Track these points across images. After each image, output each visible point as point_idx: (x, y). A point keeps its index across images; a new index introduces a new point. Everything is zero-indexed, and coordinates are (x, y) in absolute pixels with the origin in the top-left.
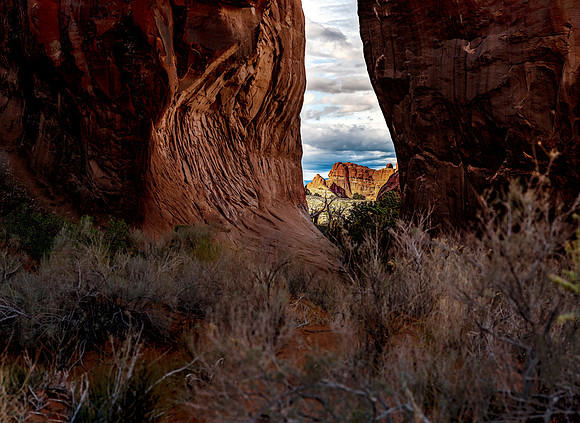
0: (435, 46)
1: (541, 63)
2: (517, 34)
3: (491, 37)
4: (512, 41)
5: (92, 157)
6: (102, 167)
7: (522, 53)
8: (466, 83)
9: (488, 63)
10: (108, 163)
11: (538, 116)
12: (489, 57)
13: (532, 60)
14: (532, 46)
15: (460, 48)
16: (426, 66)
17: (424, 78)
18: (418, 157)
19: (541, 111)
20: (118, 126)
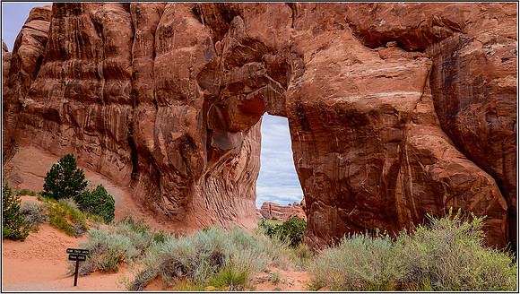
0: (325, 155)
1: (373, 165)
2: (362, 152)
3: (351, 152)
4: (360, 155)
5: (165, 195)
6: (170, 200)
7: (365, 160)
8: (339, 173)
9: (349, 164)
10: (172, 198)
12: (350, 161)
13: (369, 163)
14: (369, 157)
15: (336, 157)
16: (321, 164)
17: (320, 169)
18: (316, 203)
19: (372, 186)
20: (179, 181)
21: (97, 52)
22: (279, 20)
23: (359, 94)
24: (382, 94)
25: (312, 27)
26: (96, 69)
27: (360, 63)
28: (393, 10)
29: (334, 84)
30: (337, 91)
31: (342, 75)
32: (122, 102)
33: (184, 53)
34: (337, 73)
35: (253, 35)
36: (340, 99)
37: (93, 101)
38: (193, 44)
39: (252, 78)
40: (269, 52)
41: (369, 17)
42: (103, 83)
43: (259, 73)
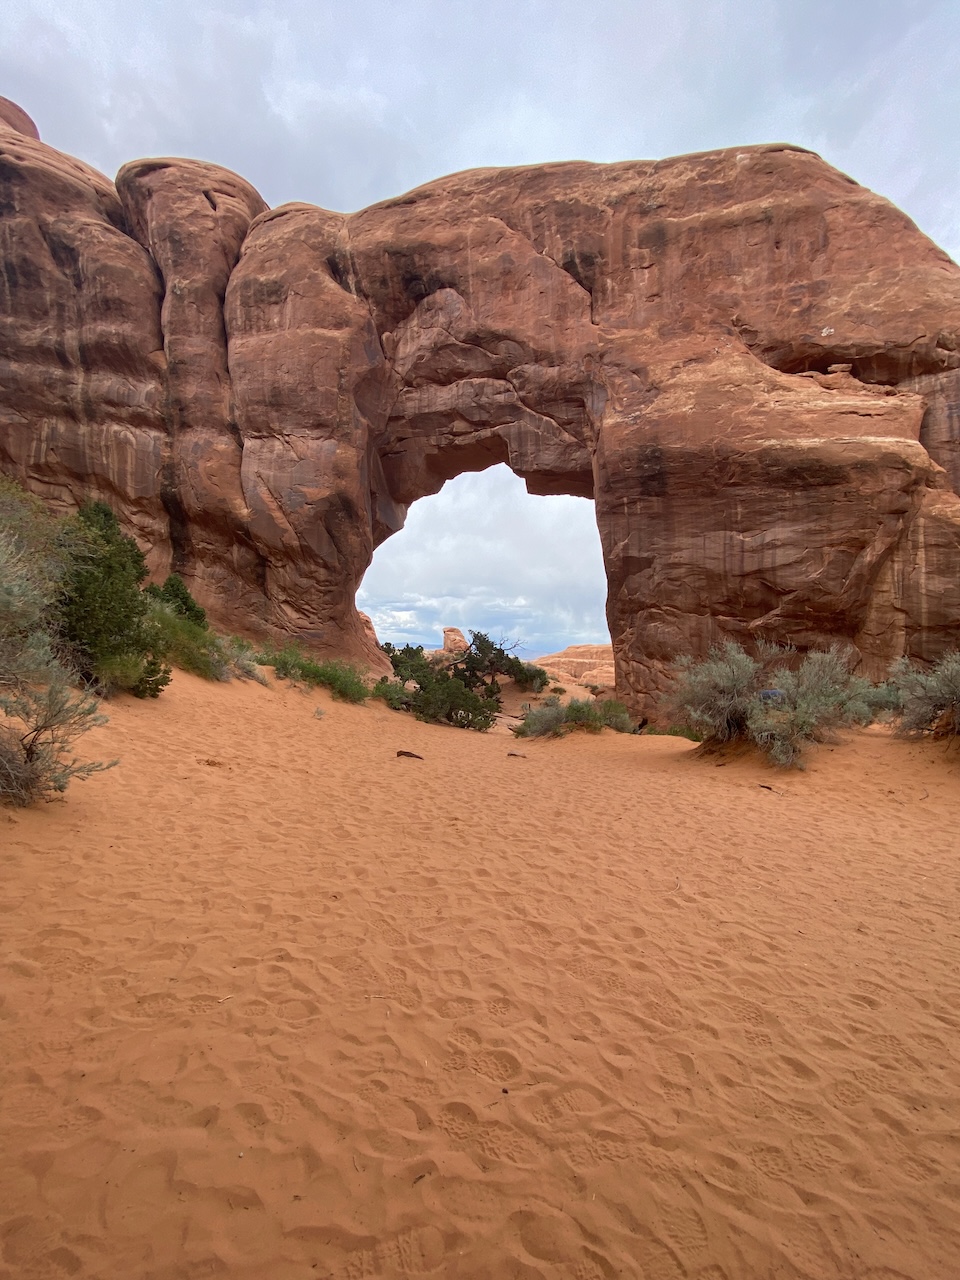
0: (695, 535)
1: (842, 548)
2: (817, 528)
3: (778, 529)
4: (810, 532)
5: (286, 602)
6: (298, 610)
7: (822, 540)
8: (742, 561)
9: (775, 547)
10: (306, 607)
11: (831, 583)
12: (779, 543)
13: (832, 545)
14: (835, 536)
15: (731, 537)
16: (680, 549)
18: (654, 610)
19: (833, 579)
20: (322, 578)
21: (61, 307)
22: (563, 307)
23: (816, 436)
24: (872, 439)
25: (655, 324)
26: (61, 344)
27: (789, 390)
28: (849, 314)
29: (749, 418)
30: (759, 429)
31: (762, 405)
32: (139, 420)
33: (321, 338)
34: (749, 402)
35: (499, 326)
36: (773, 442)
37: (51, 412)
38: (338, 326)
39: (480, 407)
40: (537, 361)
41: (794, 320)
42: (79, 377)
43: (501, 398)
